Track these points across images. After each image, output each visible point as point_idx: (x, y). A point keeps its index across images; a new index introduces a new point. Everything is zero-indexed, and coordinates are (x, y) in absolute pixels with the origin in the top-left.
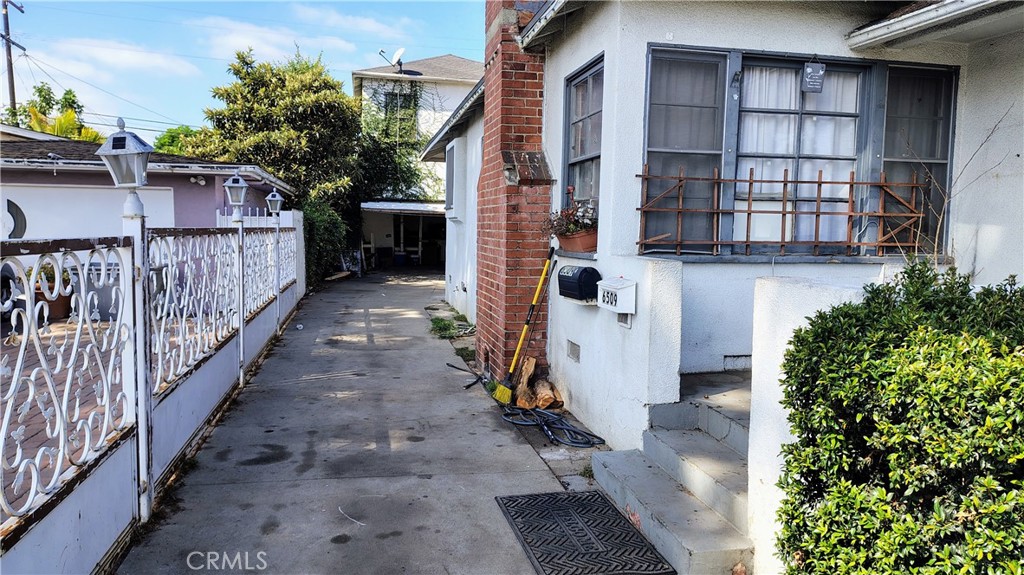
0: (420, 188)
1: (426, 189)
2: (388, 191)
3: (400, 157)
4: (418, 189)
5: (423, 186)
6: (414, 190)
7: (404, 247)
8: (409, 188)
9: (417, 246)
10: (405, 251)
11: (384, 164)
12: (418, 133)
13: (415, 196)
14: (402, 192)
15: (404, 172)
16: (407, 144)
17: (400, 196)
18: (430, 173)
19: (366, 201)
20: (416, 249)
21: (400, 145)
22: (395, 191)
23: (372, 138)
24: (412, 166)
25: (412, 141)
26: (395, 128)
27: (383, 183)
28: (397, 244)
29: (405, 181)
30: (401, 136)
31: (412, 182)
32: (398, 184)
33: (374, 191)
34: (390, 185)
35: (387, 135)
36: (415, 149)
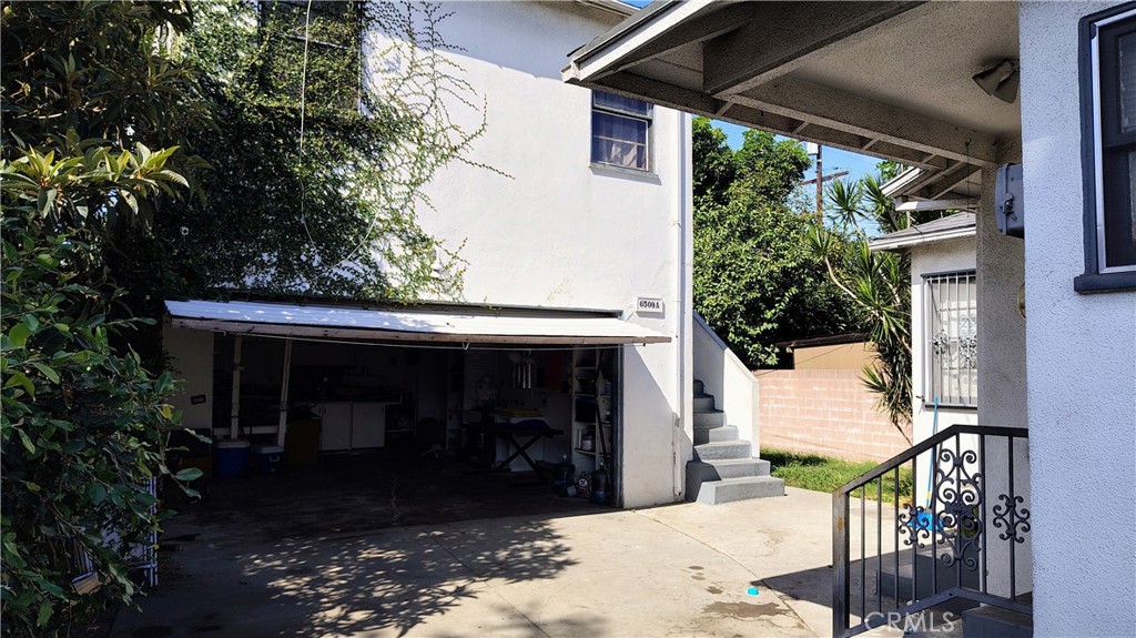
0: (367, 261)
1: (386, 268)
2: (262, 265)
3: (306, 161)
4: (359, 267)
5: (375, 256)
6: (347, 268)
7: (241, 425)
8: (332, 259)
9: (276, 422)
10: (242, 437)
11: (253, 177)
12: (365, 98)
13: (351, 286)
14: (309, 271)
15: (316, 209)
16: (330, 124)
17: (303, 285)
18: (398, 221)
19: (183, 296)
20: (269, 430)
21: (310, 123)
22: (286, 268)
23: (211, 89)
24: (344, 193)
25: (347, 115)
26: (293, 67)
27: (247, 239)
28: (221, 418)
29: (320, 239)
30: (310, 97)
31: (343, 242)
32: (297, 248)
33: (210, 263)
34: (268, 246)
35: (265, 86)
36: (353, 144)
